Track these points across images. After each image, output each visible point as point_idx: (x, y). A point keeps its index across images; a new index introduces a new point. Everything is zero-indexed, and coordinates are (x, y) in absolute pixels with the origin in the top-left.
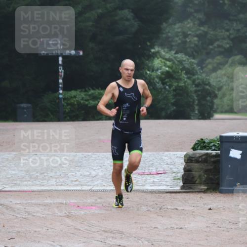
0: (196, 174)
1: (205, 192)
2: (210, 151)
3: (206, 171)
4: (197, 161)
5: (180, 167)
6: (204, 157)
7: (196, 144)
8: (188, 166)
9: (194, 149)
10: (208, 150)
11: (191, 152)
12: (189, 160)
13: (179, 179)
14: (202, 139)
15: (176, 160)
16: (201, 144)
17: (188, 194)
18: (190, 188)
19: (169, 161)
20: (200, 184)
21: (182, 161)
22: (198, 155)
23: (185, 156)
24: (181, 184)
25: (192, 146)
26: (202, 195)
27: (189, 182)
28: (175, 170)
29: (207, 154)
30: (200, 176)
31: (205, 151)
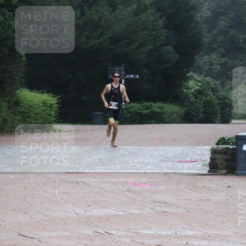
0: (219, 162)
1: (225, 174)
2: (228, 146)
3: (226, 160)
4: (220, 153)
5: (207, 157)
6: (224, 150)
7: (219, 141)
8: (213, 156)
9: (217, 144)
10: (227, 145)
11: (215, 146)
12: (214, 152)
13: (207, 166)
14: (223, 138)
15: (205, 152)
16: (222, 141)
17: (213, 176)
18: (215, 172)
19: (200, 153)
20: (222, 169)
21: (209, 153)
22: (220, 149)
23: (211, 149)
24: (208, 169)
25: (216, 142)
26: (223, 177)
27: (214, 168)
28: (204, 159)
29: (226, 148)
30: (222, 164)
31: (225, 146)
